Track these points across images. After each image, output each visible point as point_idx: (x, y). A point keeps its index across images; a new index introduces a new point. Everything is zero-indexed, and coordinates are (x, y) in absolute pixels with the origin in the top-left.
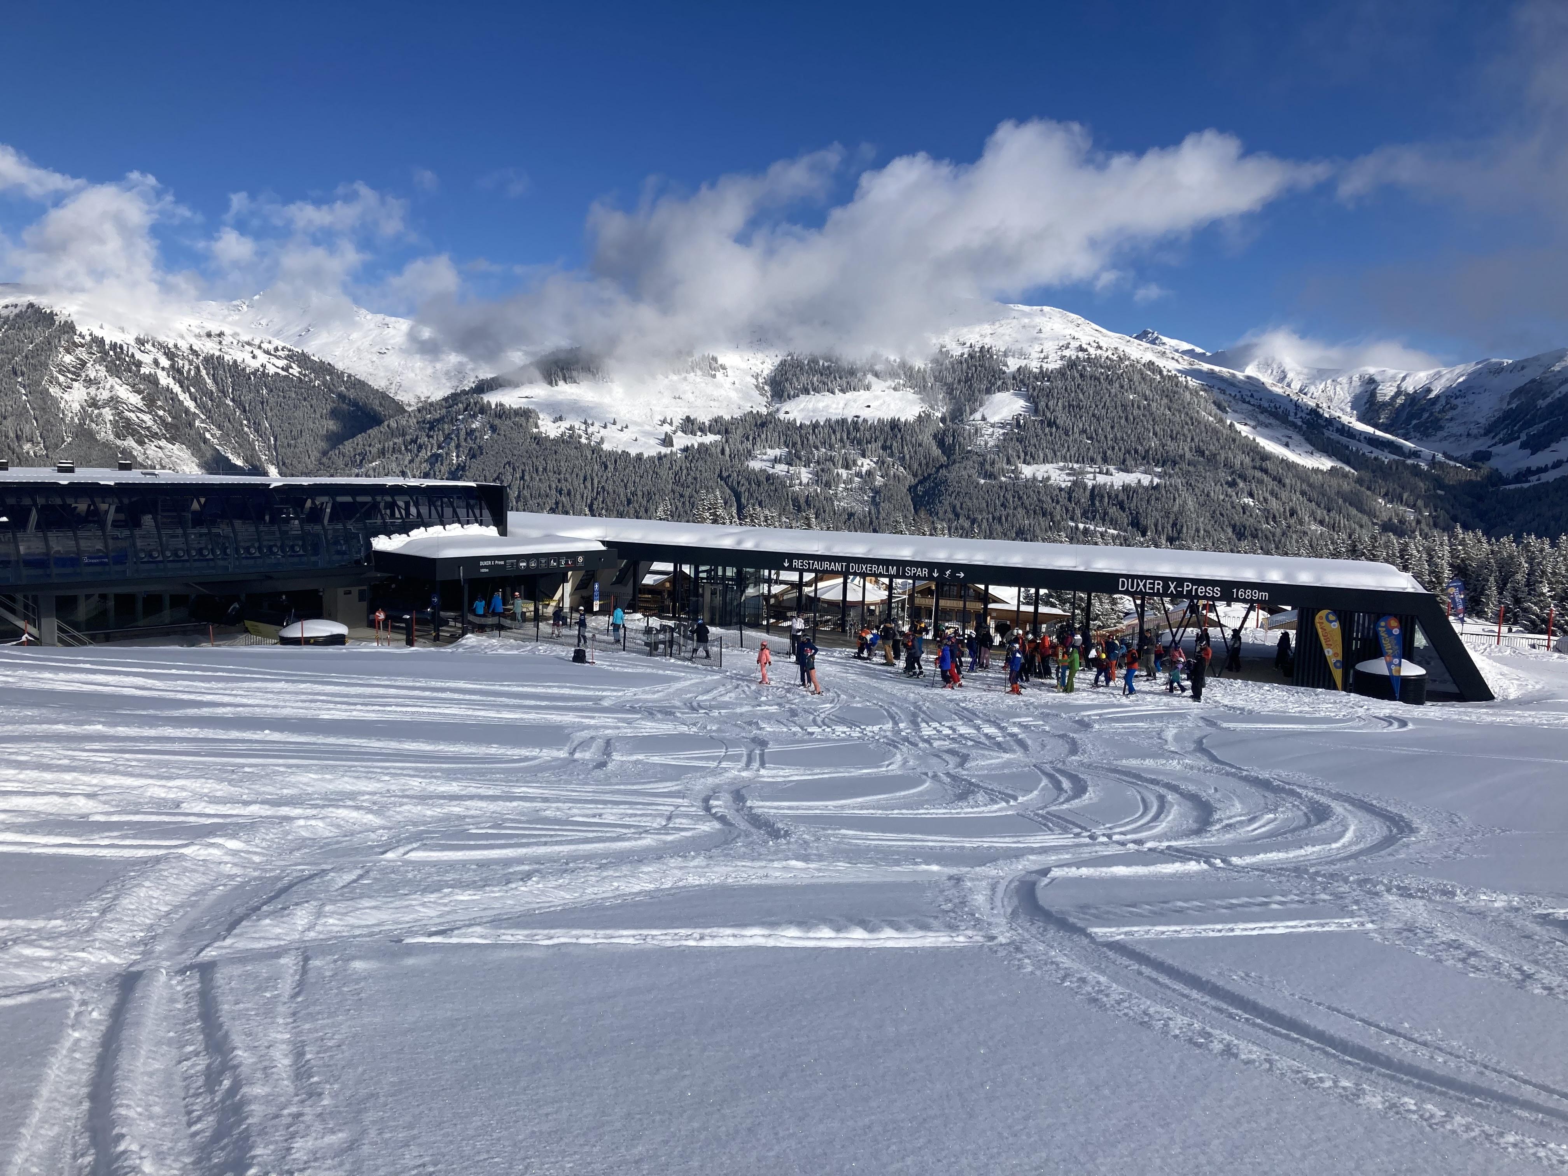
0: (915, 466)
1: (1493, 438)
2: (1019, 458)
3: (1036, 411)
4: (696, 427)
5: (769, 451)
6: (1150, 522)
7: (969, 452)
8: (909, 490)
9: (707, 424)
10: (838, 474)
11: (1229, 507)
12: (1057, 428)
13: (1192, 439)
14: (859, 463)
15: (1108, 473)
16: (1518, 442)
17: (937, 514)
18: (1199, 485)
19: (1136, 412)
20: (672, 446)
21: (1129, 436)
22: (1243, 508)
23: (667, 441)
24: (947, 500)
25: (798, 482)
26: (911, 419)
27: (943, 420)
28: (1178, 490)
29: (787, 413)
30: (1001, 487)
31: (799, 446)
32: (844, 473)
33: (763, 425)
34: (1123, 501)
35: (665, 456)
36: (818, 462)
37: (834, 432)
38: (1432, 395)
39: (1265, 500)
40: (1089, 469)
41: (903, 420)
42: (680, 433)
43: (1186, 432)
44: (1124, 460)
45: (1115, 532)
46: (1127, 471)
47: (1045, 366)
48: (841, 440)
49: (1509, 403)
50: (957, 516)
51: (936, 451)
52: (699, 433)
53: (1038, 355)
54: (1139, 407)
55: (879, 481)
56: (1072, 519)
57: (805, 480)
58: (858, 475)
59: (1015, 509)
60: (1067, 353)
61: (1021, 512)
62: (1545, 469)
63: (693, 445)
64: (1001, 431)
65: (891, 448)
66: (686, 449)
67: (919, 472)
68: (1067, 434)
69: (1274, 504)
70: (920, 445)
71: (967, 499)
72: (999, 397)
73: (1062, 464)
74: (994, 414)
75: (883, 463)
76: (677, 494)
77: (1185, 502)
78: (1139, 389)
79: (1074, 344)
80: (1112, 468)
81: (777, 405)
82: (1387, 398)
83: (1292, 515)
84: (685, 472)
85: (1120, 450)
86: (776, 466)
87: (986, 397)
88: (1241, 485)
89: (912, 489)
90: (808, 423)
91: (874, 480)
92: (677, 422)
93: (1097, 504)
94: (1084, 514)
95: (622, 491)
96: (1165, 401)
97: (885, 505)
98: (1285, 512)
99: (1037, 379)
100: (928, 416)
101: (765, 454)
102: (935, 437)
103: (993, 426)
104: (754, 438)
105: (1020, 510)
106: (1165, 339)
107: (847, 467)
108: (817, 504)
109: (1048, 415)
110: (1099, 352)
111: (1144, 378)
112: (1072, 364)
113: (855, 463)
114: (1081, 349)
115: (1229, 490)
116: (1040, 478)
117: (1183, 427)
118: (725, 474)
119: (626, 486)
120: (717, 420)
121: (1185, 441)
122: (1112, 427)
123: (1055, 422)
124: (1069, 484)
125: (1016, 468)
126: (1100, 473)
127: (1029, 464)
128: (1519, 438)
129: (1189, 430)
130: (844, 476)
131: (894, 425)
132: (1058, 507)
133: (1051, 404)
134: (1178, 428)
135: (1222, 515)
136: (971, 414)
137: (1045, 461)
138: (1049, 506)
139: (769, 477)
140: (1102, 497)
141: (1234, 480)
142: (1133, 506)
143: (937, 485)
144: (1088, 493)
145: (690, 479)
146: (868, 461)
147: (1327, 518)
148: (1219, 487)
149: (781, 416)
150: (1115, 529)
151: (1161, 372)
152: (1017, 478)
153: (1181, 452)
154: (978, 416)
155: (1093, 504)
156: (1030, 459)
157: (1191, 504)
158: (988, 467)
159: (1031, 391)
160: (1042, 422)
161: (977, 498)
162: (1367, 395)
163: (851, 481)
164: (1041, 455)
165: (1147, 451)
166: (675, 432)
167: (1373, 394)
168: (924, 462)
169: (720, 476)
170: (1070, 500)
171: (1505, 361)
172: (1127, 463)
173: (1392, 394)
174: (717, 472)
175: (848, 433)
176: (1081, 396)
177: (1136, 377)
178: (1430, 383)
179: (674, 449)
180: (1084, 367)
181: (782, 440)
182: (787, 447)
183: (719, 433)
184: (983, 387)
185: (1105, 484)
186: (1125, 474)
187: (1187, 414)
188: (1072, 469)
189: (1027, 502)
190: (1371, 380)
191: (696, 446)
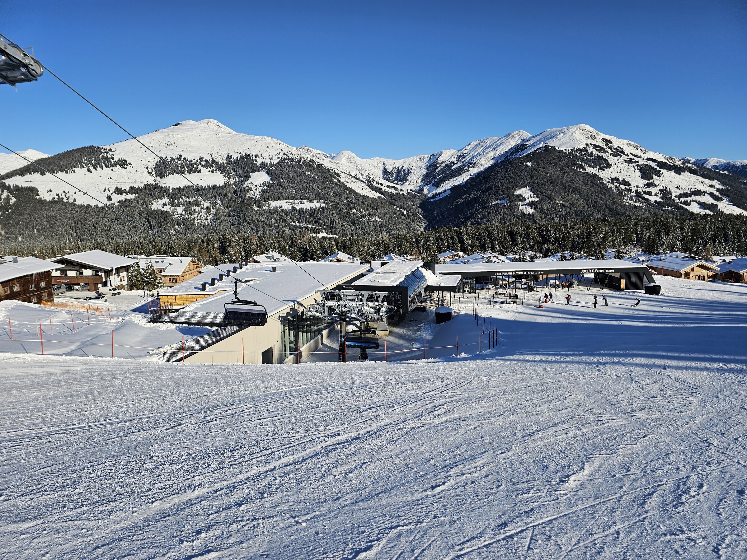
1: (424, 183)
2: (269, 199)
3: (272, 179)
4: (122, 192)
5: (160, 200)
6: (322, 221)
7: (249, 197)
9: (127, 190)
10: (194, 209)
11: (348, 214)
12: (281, 186)
14: (203, 204)
15: (304, 203)
16: (432, 184)
19: (309, 179)
20: (112, 200)
21: (309, 188)
22: (353, 214)
23: (109, 198)
24: (243, 217)
25: (176, 213)
26: (222, 184)
27: (235, 184)
28: (330, 209)
29: (165, 183)
30: (264, 211)
31: (174, 197)
32: (197, 208)
33: (155, 189)
34: (311, 214)
35: (110, 205)
36: (184, 204)
37: (189, 191)
38: (404, 169)
39: (360, 211)
40: (297, 202)
41: (218, 185)
42: (114, 194)
47: (272, 161)
52: (124, 194)
53: (269, 157)
54: (310, 177)
55: (213, 211)
56: (294, 222)
57: (179, 213)
58: (204, 209)
59: (272, 220)
60: (280, 156)
61: (274, 220)
62: (440, 193)
63: (122, 200)
64: (260, 188)
66: (119, 202)
68: (286, 189)
69: (363, 212)
71: (252, 217)
72: (256, 174)
73: (286, 201)
74: (255, 181)
75: (213, 203)
77: (333, 213)
79: (282, 153)
80: (305, 201)
81: (160, 180)
82: (390, 170)
83: (369, 215)
85: (307, 194)
86: (165, 207)
87: (251, 174)
88: (351, 205)
90: (175, 187)
91: (211, 210)
92: (113, 189)
93: (302, 216)
94: (298, 220)
98: (366, 215)
99: (270, 166)
100: (228, 183)
101: (158, 202)
102: (233, 192)
103: (256, 186)
104: (152, 195)
106: (311, 149)
107: (198, 206)
108: (187, 222)
109: (277, 181)
111: (310, 165)
112: (283, 160)
113: (201, 204)
115: (348, 207)
116: (279, 207)
120: (132, 188)
121: (329, 190)
122: (303, 185)
123: (280, 184)
124: (290, 208)
125: (269, 203)
126: (301, 203)
127: (273, 201)
130: (197, 210)
131: (214, 187)
132: (288, 218)
133: (277, 176)
134: (326, 185)
135: (346, 217)
136: (246, 181)
137: (279, 200)
138: (284, 217)
139: (164, 212)
140: (304, 213)
141: (349, 204)
142: (315, 215)
144: (298, 212)
146: (206, 203)
148: (343, 207)
149: (162, 185)
150: (310, 225)
151: (315, 163)
152: (270, 207)
153: (328, 194)
154: (249, 182)
156: (273, 199)
158: (257, 203)
159: (269, 171)
160: (275, 184)
161: (256, 216)
163: (200, 212)
164: (278, 198)
165: (316, 194)
166: (112, 194)
167: (385, 169)
169: (139, 213)
170: (291, 214)
172: (310, 199)
173: (392, 168)
176: (288, 173)
177: (307, 165)
178: (403, 164)
179: (113, 202)
180: (287, 161)
181: (165, 196)
182: (168, 198)
183: (134, 193)
184: (249, 170)
185: (304, 208)
186: (310, 203)
187: (328, 179)
188: (290, 202)
189: (276, 216)
190: (384, 164)
191: (124, 200)
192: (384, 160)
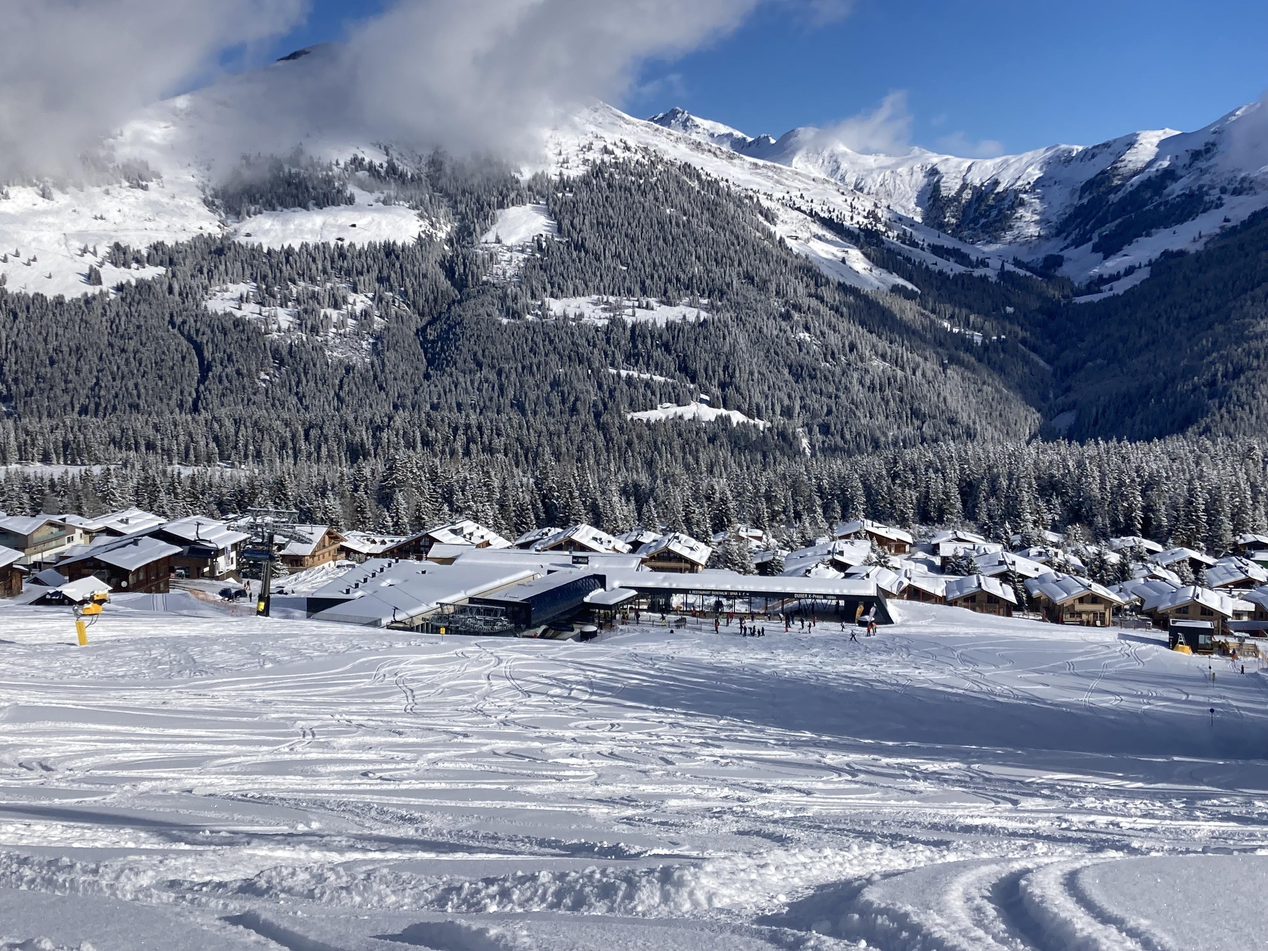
0: (421, 302)
1: (1065, 239)
2: (545, 290)
3: (560, 230)
4: (129, 257)
5: (231, 286)
6: (699, 366)
7: (485, 283)
8: (417, 334)
9: (144, 253)
10: (326, 316)
11: (784, 344)
12: (587, 252)
13: (740, 264)
14: (351, 300)
15: (648, 307)
16: (1090, 245)
17: (455, 363)
18: (751, 319)
19: (675, 230)
20: (100, 283)
21: (669, 262)
22: (799, 344)
23: (93, 277)
24: (465, 346)
25: (275, 327)
26: (411, 242)
27: (450, 241)
28: (727, 326)
29: (248, 235)
30: (528, 328)
31: (270, 279)
32: (334, 314)
33: (220, 252)
34: (668, 342)
35: (94, 297)
36: (298, 301)
37: (314, 260)
38: (1000, 189)
39: (823, 333)
40: (627, 303)
41: (399, 243)
42: (108, 266)
43: (733, 255)
44: (666, 291)
45: (662, 379)
46: (669, 303)
47: (565, 172)
48: (325, 272)
49: (1080, 198)
50: (480, 365)
51: (445, 284)
52: (134, 265)
53: (556, 159)
54: (678, 225)
55: (378, 323)
56: (612, 365)
57: (285, 325)
58: (353, 316)
59: (546, 355)
60: (590, 156)
61: (554, 357)
62: (1115, 277)
63: (129, 282)
64: (522, 256)
65: (388, 279)
66: (120, 288)
67: (427, 310)
68: (598, 259)
69: (833, 339)
70: (425, 276)
71: (489, 345)
72: (513, 212)
73: (595, 297)
74: (510, 234)
75: (381, 300)
76: (116, 349)
77: (735, 340)
78: (676, 201)
79: (598, 145)
80: (653, 301)
81: (236, 225)
82: (953, 193)
83: (851, 350)
84: (124, 318)
85: (660, 277)
86: (244, 306)
87: (498, 212)
88: (796, 316)
89: (421, 332)
90: (278, 248)
91: (372, 322)
92: (103, 250)
93: (640, 346)
94: (627, 359)
95: (40, 347)
96: (707, 215)
97: (390, 355)
98: (843, 347)
99: (557, 189)
100: (430, 237)
101: (227, 290)
102: (442, 265)
103: (510, 249)
104: (210, 271)
105: (551, 356)
106: (698, 120)
107: (336, 306)
108: (304, 356)
109: (575, 236)
110: (627, 154)
111: (680, 186)
112: (598, 171)
113: (345, 301)
114: (606, 150)
115: (784, 324)
116: (572, 316)
117: (729, 248)
118: (178, 320)
119: (45, 340)
120: (157, 247)
121: (732, 265)
122: (649, 250)
123: (583, 245)
124: (606, 322)
125: (543, 303)
126: (639, 307)
127: (556, 297)
128: (1090, 239)
129: (736, 252)
130: (335, 319)
131: (389, 250)
132: (596, 351)
133: (576, 221)
134: (723, 249)
135: (776, 353)
136: (482, 234)
137: (576, 293)
138: (585, 350)
139: (238, 323)
140: (645, 337)
141: (788, 311)
142: (679, 347)
143: (451, 327)
144: (628, 333)
145: (131, 329)
146: (362, 297)
147: (889, 351)
148: (771, 321)
149: (241, 239)
150: (661, 375)
151: (699, 177)
152: (545, 316)
153: (728, 279)
154: (490, 236)
155: (635, 346)
156: (559, 292)
157: (742, 342)
158: (509, 303)
159: (552, 205)
160: (568, 244)
161: (501, 343)
162: (930, 189)
163: (343, 324)
164: (571, 287)
165: (691, 279)
166: (101, 265)
167: (936, 188)
168: (431, 297)
169: (172, 323)
170: (608, 342)
171: (1075, 147)
172: (669, 294)
173: (958, 187)
174: (167, 318)
175: (333, 262)
176: (611, 212)
177: (673, 186)
178: (998, 173)
179: (105, 287)
180: (611, 175)
181: (248, 273)
182: (255, 280)
183: (161, 264)
184: (494, 200)
185: (646, 322)
186: (667, 308)
187: (732, 232)
188: (607, 302)
189: (560, 346)
190: (934, 172)
191: (134, 283)
192: (935, 159)
